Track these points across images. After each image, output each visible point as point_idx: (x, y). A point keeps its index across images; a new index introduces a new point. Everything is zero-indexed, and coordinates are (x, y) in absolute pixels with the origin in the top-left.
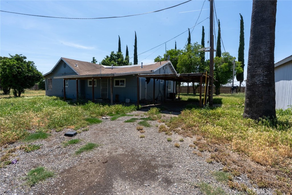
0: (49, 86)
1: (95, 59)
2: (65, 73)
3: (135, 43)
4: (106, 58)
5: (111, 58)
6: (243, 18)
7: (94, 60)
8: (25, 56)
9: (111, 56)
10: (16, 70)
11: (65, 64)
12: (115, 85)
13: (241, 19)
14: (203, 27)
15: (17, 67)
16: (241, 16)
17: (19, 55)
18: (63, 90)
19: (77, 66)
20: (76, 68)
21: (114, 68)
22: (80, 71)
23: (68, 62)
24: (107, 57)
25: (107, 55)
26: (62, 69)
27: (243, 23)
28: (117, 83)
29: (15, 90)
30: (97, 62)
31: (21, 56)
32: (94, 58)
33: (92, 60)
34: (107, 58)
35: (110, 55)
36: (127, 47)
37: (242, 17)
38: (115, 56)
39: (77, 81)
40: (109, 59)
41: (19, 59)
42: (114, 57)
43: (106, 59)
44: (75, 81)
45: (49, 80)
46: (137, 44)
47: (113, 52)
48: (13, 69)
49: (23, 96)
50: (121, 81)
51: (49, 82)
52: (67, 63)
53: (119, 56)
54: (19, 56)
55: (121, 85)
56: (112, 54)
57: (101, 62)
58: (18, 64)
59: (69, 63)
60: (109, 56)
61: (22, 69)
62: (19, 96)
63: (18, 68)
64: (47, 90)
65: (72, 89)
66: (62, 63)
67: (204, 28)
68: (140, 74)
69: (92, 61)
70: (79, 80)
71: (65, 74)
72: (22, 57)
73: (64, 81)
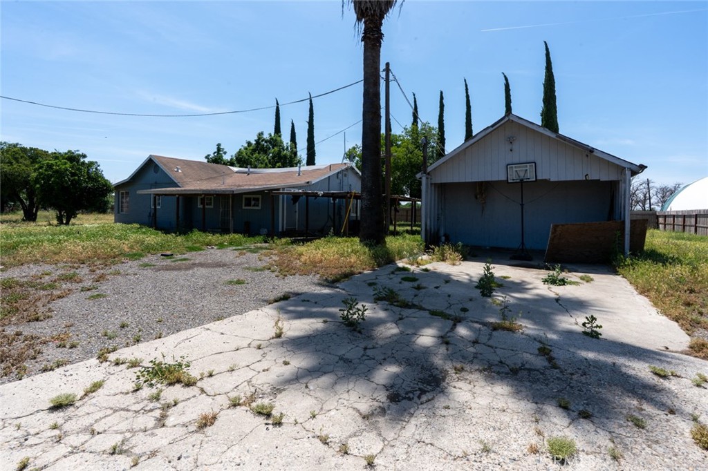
0: (122, 206)
1: (221, 147)
2: (156, 183)
3: (310, 117)
4: (246, 145)
5: (257, 147)
6: (509, 81)
7: (219, 149)
8: (84, 153)
9: (258, 142)
10: (69, 179)
11: (157, 166)
12: (245, 206)
13: (505, 82)
14: (441, 93)
15: (71, 173)
16: (505, 77)
17: (73, 151)
18: (150, 213)
19: (180, 171)
20: (177, 174)
21: (252, 173)
22: (185, 180)
23: (162, 163)
24: (249, 144)
25: (248, 140)
26: (151, 176)
27: (510, 90)
28: (248, 203)
29: (60, 213)
30: (225, 153)
31: (77, 152)
32: (219, 145)
33: (216, 150)
34: (248, 146)
35: (255, 141)
36: (293, 124)
37: (506, 79)
38: (266, 142)
39: (178, 199)
40: (251, 148)
41: (73, 158)
42: (264, 145)
43: (246, 149)
44: (175, 199)
45: (122, 194)
46: (314, 118)
47: (262, 133)
48: (64, 178)
49: (73, 224)
50: (254, 199)
51: (122, 198)
52: (161, 165)
53: (275, 142)
54: (73, 153)
55: (254, 205)
56: (259, 139)
57: (234, 155)
58: (72, 167)
59: (165, 165)
60: (253, 142)
61: (79, 177)
62: (67, 223)
63: (73, 174)
64: (119, 213)
65: (168, 212)
66: (150, 165)
67: (443, 95)
68: (283, 189)
69: (215, 153)
70: (180, 197)
71: (156, 185)
72: (79, 155)
73: (155, 198)
